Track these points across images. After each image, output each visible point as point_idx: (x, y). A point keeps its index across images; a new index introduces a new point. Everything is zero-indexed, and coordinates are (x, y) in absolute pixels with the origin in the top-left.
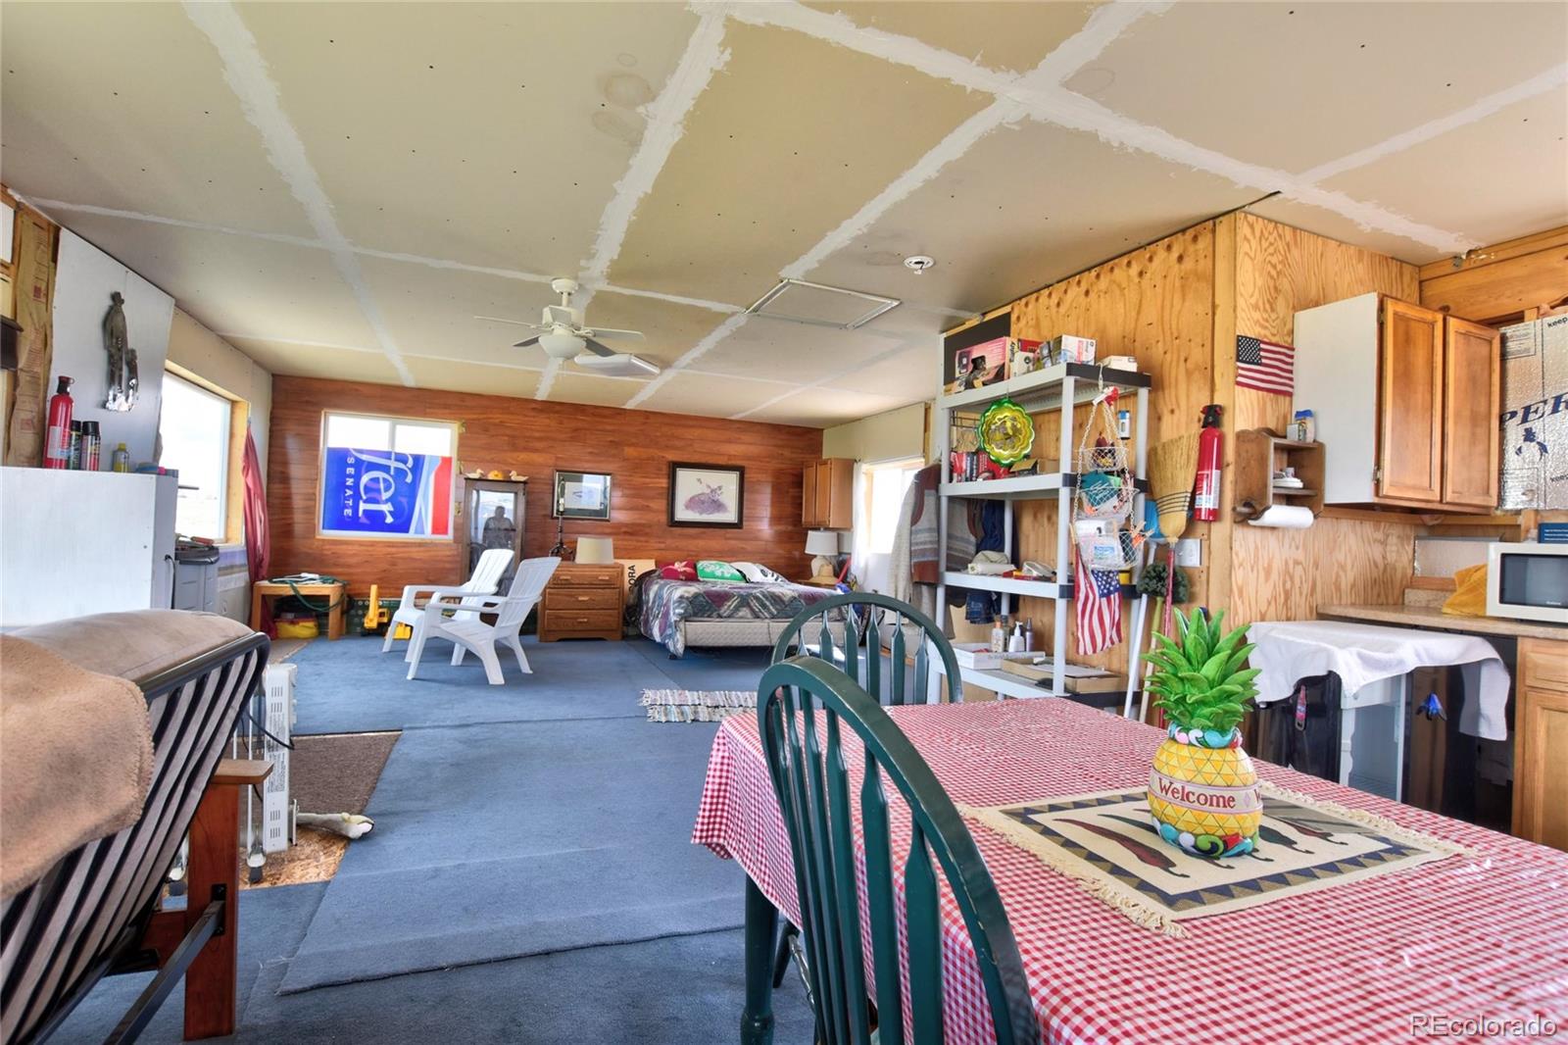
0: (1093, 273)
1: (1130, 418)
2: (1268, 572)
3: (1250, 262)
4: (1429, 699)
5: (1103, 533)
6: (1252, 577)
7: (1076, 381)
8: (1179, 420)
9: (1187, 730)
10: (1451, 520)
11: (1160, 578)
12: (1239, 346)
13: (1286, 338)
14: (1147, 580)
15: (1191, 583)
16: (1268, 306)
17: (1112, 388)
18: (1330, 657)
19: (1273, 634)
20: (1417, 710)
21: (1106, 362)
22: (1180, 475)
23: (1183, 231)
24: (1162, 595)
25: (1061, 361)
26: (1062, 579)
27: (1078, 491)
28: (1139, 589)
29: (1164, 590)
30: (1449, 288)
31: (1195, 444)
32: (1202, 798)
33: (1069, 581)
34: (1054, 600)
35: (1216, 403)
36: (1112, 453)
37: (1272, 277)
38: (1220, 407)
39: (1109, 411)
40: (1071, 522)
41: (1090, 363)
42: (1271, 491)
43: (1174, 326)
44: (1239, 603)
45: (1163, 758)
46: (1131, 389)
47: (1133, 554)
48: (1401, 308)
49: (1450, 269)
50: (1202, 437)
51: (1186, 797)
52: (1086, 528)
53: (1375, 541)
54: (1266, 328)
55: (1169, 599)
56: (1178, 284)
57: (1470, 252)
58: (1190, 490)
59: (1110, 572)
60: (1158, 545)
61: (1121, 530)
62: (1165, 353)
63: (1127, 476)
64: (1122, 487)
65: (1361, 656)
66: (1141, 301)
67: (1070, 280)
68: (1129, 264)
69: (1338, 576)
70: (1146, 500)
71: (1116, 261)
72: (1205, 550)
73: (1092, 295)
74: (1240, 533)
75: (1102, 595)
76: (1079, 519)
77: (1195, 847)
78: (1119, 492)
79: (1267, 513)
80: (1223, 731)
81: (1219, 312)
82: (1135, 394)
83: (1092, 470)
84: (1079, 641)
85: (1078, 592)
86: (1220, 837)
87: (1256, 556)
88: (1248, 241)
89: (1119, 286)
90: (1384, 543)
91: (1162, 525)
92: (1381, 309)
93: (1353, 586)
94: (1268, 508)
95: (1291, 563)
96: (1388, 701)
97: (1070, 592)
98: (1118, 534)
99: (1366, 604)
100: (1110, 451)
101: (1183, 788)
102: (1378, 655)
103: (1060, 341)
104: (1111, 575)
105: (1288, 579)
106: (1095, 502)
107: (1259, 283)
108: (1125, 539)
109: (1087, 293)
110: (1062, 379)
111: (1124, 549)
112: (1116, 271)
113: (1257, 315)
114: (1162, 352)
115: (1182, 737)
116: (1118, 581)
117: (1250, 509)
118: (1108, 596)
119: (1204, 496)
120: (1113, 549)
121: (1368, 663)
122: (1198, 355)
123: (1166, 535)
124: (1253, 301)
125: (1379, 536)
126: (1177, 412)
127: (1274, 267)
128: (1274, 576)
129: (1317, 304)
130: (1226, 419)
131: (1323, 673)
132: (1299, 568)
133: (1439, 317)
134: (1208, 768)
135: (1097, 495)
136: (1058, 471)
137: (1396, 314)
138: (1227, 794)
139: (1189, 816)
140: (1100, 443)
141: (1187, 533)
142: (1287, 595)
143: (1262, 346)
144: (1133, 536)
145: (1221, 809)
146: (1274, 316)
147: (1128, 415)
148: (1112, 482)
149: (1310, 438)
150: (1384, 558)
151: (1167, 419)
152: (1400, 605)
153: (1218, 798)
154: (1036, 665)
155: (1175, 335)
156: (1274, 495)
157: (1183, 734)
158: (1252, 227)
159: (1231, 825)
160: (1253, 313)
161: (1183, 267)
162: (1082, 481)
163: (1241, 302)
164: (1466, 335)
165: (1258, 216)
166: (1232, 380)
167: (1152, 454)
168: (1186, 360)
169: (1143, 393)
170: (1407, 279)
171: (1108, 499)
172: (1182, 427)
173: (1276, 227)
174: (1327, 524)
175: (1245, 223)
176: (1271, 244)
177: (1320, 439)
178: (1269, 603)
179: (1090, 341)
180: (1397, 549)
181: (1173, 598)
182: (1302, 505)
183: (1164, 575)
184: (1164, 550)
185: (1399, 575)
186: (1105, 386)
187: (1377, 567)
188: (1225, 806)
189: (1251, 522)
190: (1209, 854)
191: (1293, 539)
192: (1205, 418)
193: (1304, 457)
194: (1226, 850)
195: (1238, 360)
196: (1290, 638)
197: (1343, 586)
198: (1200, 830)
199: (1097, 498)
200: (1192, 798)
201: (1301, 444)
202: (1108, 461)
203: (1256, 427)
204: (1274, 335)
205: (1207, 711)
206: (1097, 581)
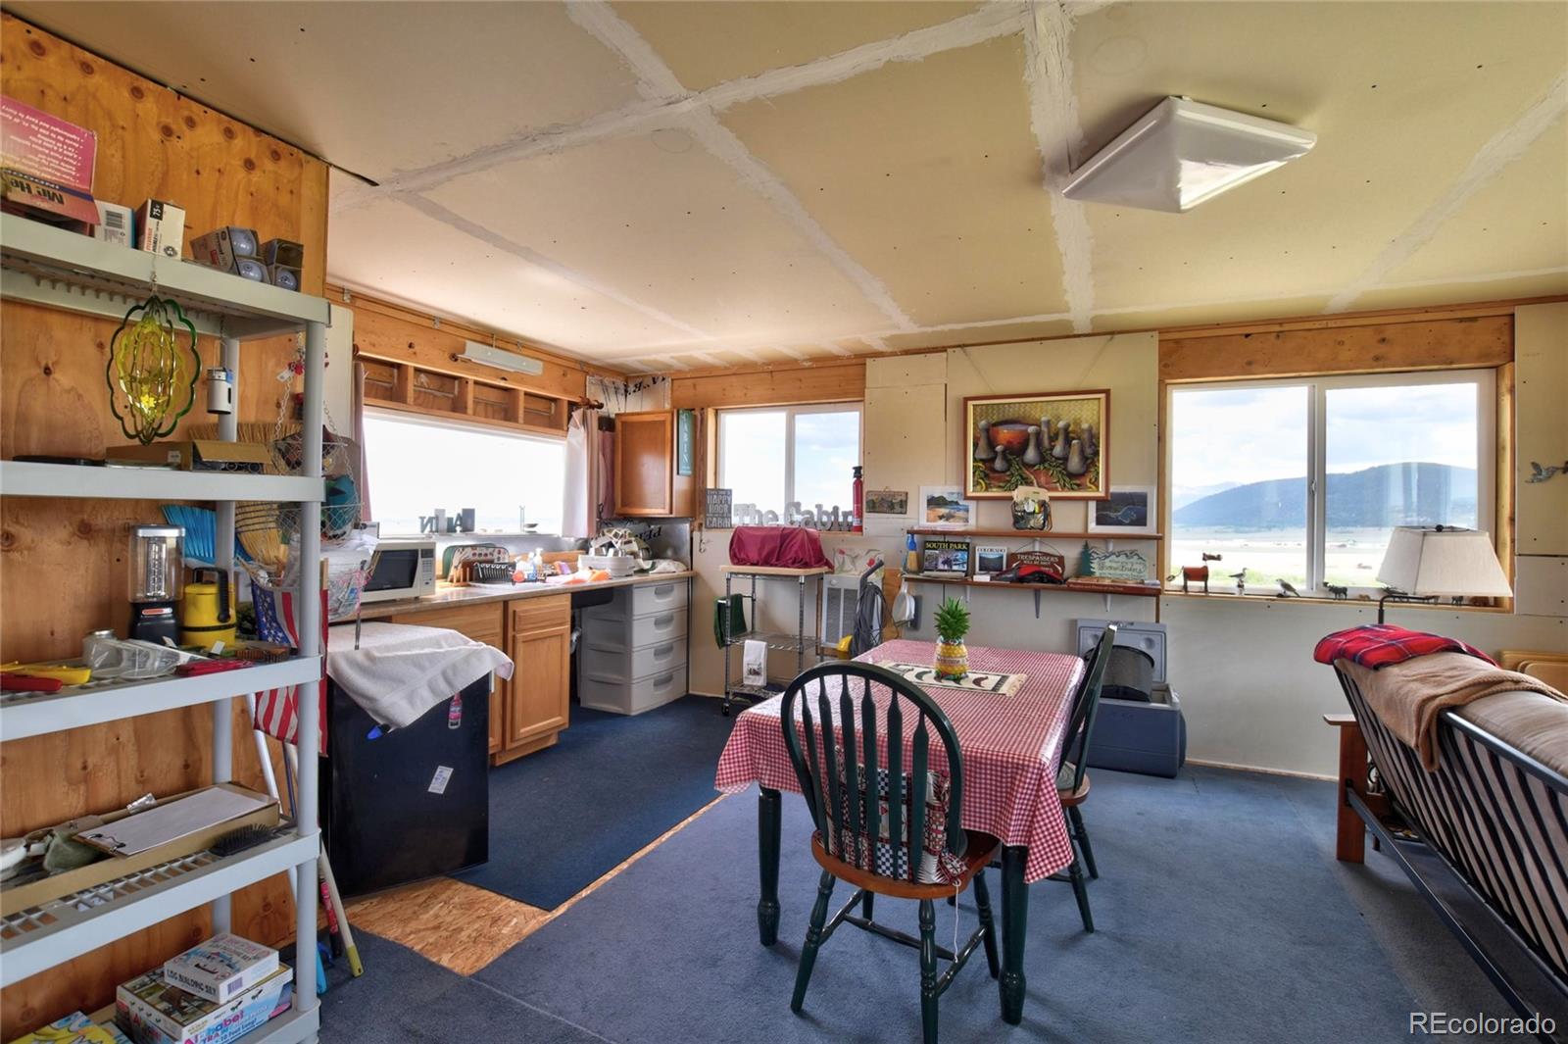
68: (136, 93)
71: (93, 58)
161: (253, 179)
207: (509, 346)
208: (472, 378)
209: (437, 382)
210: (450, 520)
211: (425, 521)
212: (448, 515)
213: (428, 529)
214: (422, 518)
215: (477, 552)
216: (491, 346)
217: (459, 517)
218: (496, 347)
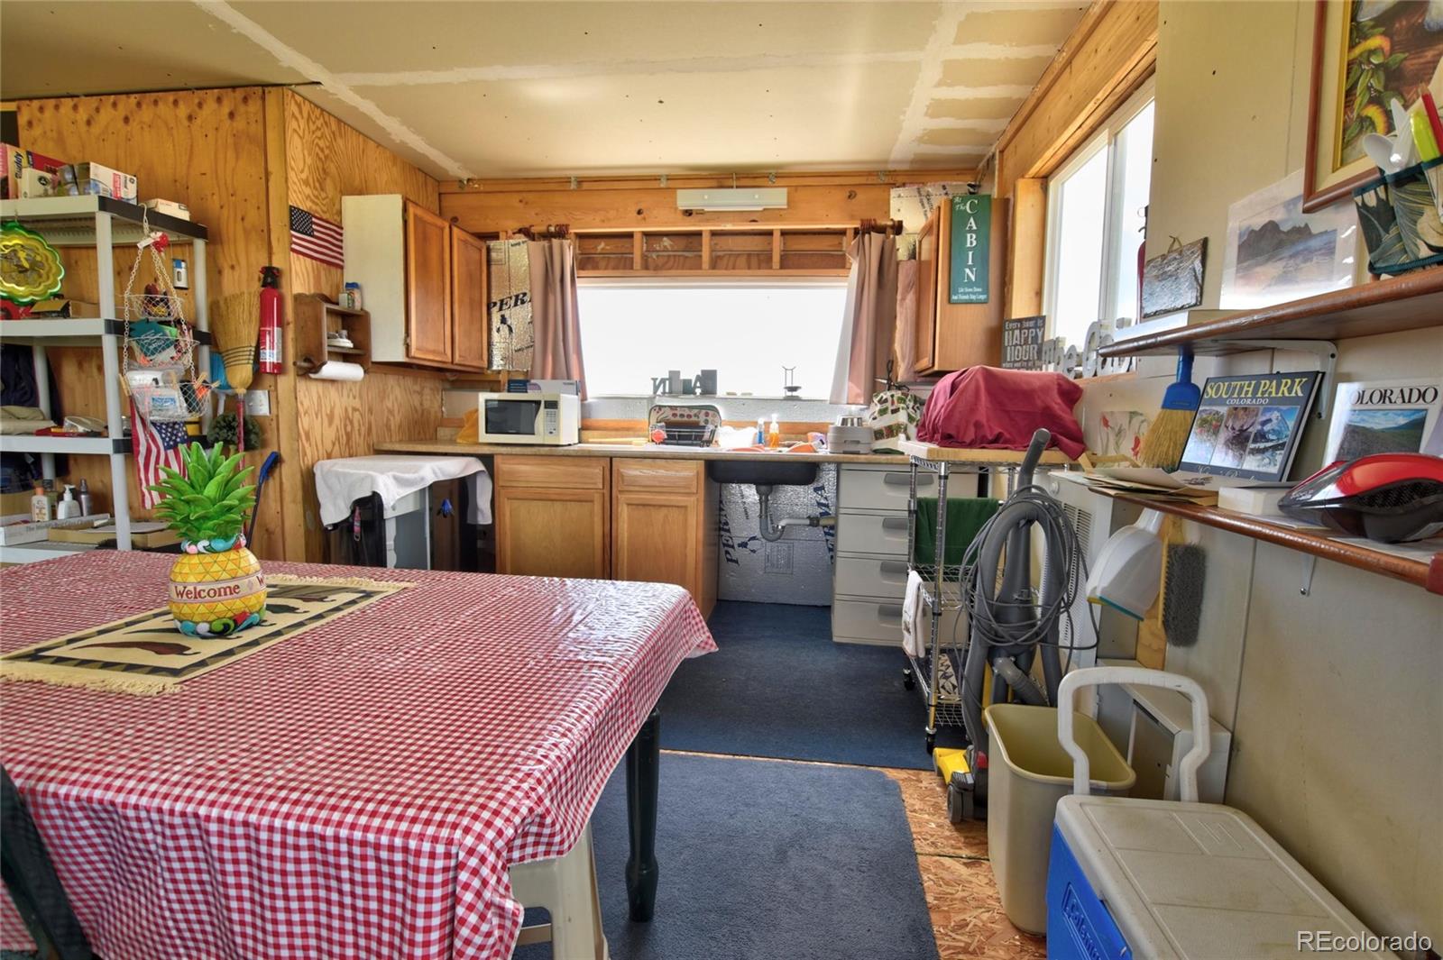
0: (133, 99)
1: (187, 268)
2: (331, 418)
3: (299, 140)
4: (444, 504)
5: (161, 384)
6: (317, 423)
7: (112, 218)
8: (240, 276)
9: (195, 543)
10: (464, 377)
11: (230, 427)
12: (291, 216)
13: (336, 217)
14: (217, 430)
15: (263, 430)
16: (317, 185)
17: (159, 234)
18: (373, 481)
19: (335, 468)
20: (437, 512)
21: (152, 203)
22: (244, 330)
23: (234, 87)
24: (233, 443)
25: (92, 192)
26: (115, 433)
27: (126, 340)
28: (210, 439)
29: (235, 438)
30: (455, 204)
31: (256, 301)
32: (212, 593)
33: (125, 435)
34: (108, 456)
35: (274, 265)
36: (166, 302)
37: (320, 159)
38: (278, 269)
39: (159, 259)
40: (121, 371)
41: (131, 202)
42: (326, 349)
43: (229, 181)
44: (307, 445)
45: (177, 570)
46: (185, 238)
47: (198, 404)
48: (420, 212)
49: (455, 188)
50: (262, 295)
51: (198, 594)
52: (140, 379)
53: (415, 392)
54: (317, 204)
55: (242, 446)
56: (230, 140)
57: (469, 180)
58: (254, 344)
59: (175, 423)
60: (227, 396)
61: (182, 382)
62: (222, 207)
63: (184, 327)
64: (180, 338)
65: (396, 478)
66: (192, 146)
67: (103, 97)
68: (176, 102)
69: (388, 420)
70: (212, 353)
71: (161, 94)
72: (273, 400)
73: (134, 125)
74: (302, 385)
75: (166, 448)
76: (130, 369)
77: (209, 632)
78: (176, 344)
79: (324, 368)
80: (226, 538)
81: (272, 178)
82: (191, 244)
83: (144, 318)
84: (143, 496)
85: (138, 445)
86: (230, 618)
87: (320, 405)
88: (297, 119)
89: (166, 124)
90: (420, 393)
91: (229, 376)
92: (405, 210)
93: (400, 426)
94: (324, 364)
95: (350, 410)
96: (418, 508)
97: (127, 446)
98: (178, 386)
99: (411, 440)
100: (162, 300)
101: (195, 589)
102: (407, 476)
103: (88, 169)
104: (177, 426)
105: (348, 423)
106: (147, 352)
107: (309, 161)
108: (187, 390)
109: (126, 120)
110: (94, 213)
111: (186, 400)
112: (160, 103)
113: (308, 191)
114: (218, 206)
115: (192, 549)
116: (186, 433)
117: (310, 365)
118: (175, 447)
119: (268, 351)
120: (173, 400)
121: (401, 482)
122: (253, 216)
123: (233, 385)
124: (304, 176)
125: (417, 388)
126: (237, 268)
127: (322, 150)
128: (337, 421)
129: (360, 193)
130: (284, 282)
131: (368, 494)
132: (357, 415)
133: (447, 225)
134: (216, 568)
135: (150, 344)
136: (98, 315)
137: (415, 216)
138: (232, 584)
139: (202, 609)
140: (150, 290)
141: (255, 383)
142: (348, 435)
143: (314, 219)
144: (195, 387)
145: (229, 596)
146: (323, 195)
147: (183, 264)
148: (168, 332)
149: (358, 306)
150: (421, 404)
151: (227, 272)
152: (434, 439)
153: (225, 589)
154: (96, 528)
155: (231, 191)
156: (329, 352)
157: (193, 547)
158: (299, 106)
159: (238, 605)
160: (304, 187)
161: (235, 124)
162: (131, 330)
163: (292, 175)
164: (465, 242)
165: (305, 99)
166: (287, 246)
167: (214, 308)
168: (243, 219)
169: (200, 245)
170: (430, 189)
171: (164, 349)
172: (243, 284)
173: (322, 114)
174: (377, 379)
175: (293, 102)
176: (318, 129)
177: (366, 308)
178: (334, 444)
179: (129, 177)
180: (430, 398)
181: (245, 445)
182: (355, 362)
183: (235, 424)
184: (233, 400)
185: (432, 418)
186: (152, 230)
187: (416, 411)
188: (231, 594)
189: (312, 376)
190: (223, 633)
191: (351, 390)
192: (265, 279)
193: (355, 322)
194: (236, 626)
195: (292, 229)
196: (347, 470)
197: (393, 427)
198: (213, 617)
199: (151, 347)
200: (203, 594)
201: (350, 311)
202: (161, 309)
203: (312, 292)
204: (323, 212)
205: (210, 524)
206: (160, 433)
207: (758, 182)
208: (706, 228)
209: (682, 242)
210: (687, 382)
211: (657, 382)
212: (682, 377)
213: (661, 390)
214: (654, 380)
215: (678, 412)
216: (732, 187)
217: (698, 378)
218: (737, 187)
